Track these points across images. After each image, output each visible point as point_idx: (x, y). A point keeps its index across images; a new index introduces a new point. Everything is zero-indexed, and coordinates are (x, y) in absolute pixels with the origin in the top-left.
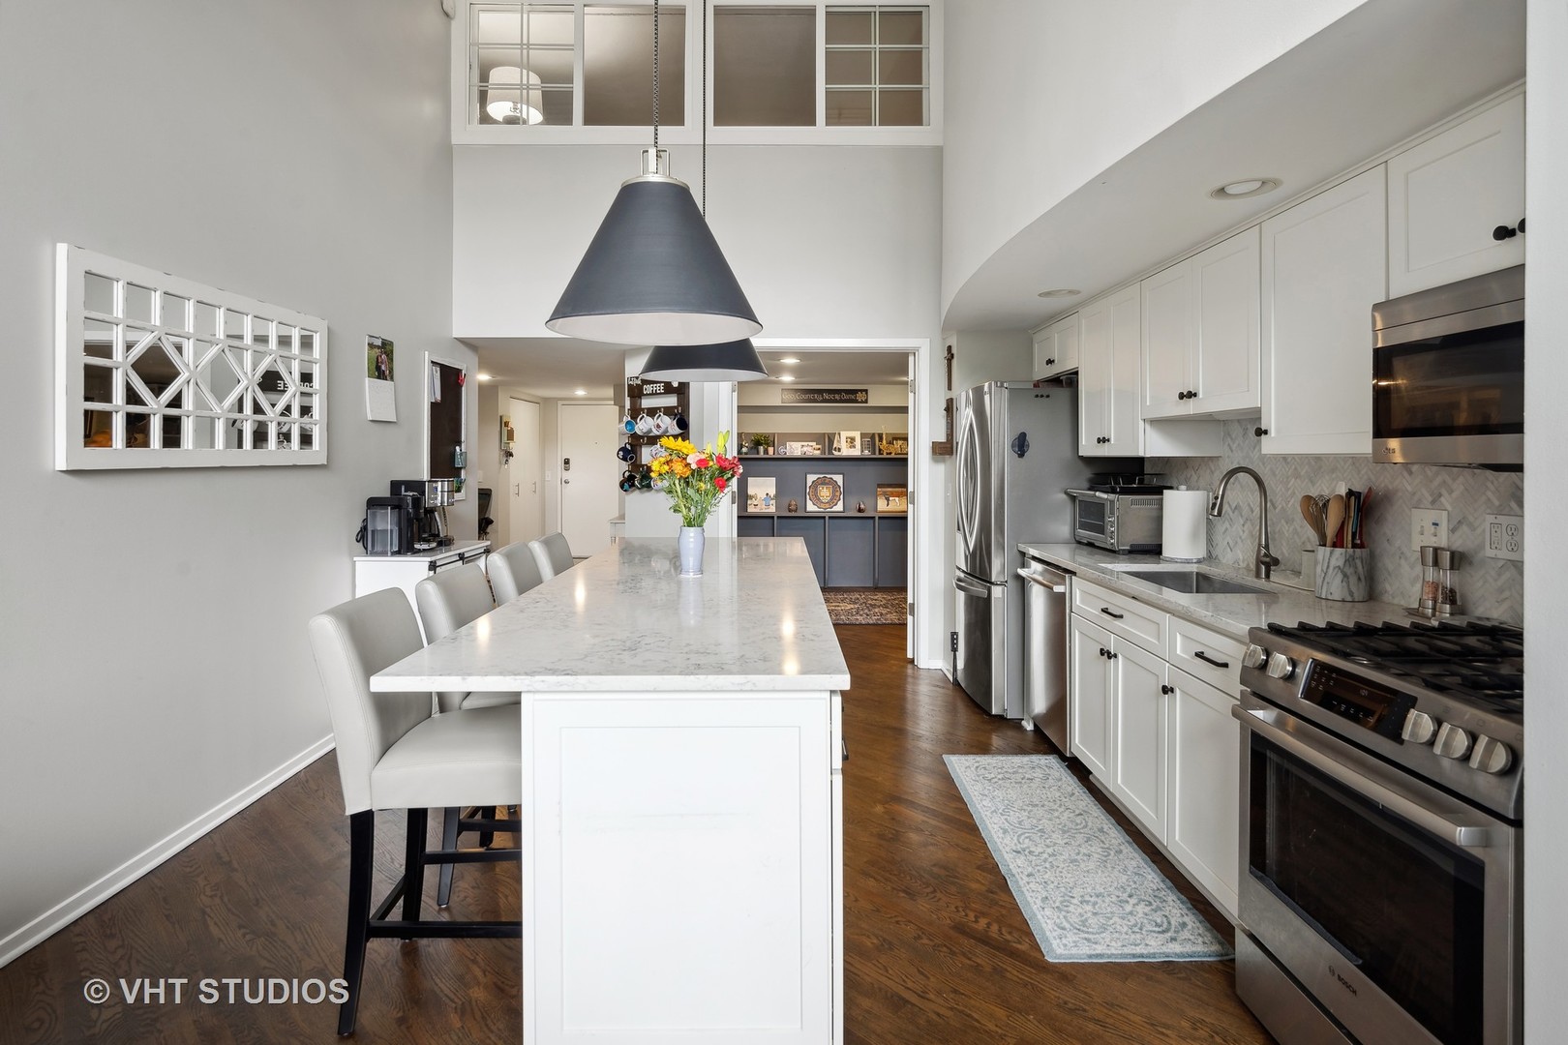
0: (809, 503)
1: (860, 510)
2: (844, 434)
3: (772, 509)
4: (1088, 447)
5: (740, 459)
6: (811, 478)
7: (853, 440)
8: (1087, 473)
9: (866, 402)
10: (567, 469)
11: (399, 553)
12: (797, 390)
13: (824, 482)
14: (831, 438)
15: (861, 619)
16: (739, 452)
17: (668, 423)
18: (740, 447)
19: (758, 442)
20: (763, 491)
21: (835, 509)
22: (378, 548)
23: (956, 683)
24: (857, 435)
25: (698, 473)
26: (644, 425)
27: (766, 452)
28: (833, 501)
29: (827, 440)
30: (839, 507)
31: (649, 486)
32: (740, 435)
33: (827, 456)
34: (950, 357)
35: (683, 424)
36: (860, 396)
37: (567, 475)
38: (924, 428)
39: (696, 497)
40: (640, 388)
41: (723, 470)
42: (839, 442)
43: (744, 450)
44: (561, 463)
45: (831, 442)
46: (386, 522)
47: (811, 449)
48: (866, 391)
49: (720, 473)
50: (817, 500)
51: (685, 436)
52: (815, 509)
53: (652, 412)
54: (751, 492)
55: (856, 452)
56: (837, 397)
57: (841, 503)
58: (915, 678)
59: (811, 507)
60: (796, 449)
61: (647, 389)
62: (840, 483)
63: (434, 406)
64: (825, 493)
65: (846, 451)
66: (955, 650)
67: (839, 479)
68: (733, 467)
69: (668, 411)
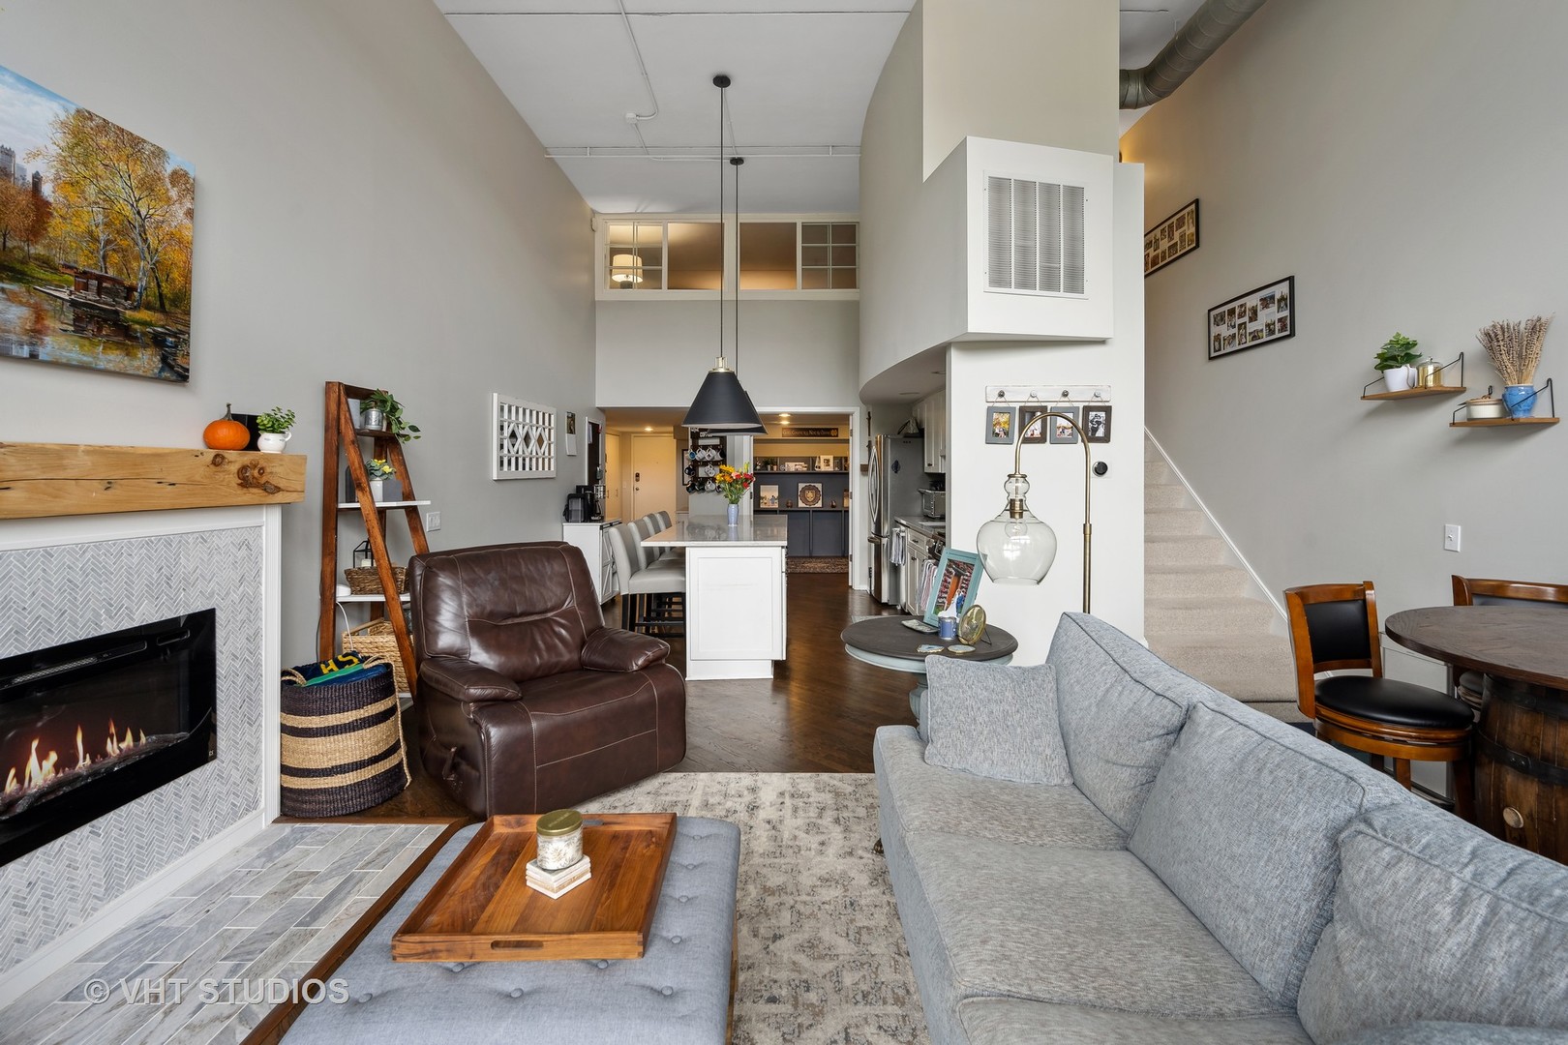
0: (800, 502)
1: (833, 506)
2: (823, 457)
3: (776, 506)
4: (928, 470)
5: (755, 474)
6: (801, 486)
7: (828, 461)
8: (929, 480)
9: (837, 436)
10: (637, 480)
11: (584, 522)
12: (792, 429)
13: (809, 488)
14: (814, 460)
15: (828, 571)
16: (755, 469)
17: (715, 455)
18: (755, 465)
19: (768, 462)
20: (770, 493)
21: (816, 505)
22: (573, 519)
23: (871, 595)
24: (831, 458)
25: (736, 481)
26: (701, 455)
27: (772, 469)
28: (815, 501)
29: (811, 461)
30: (819, 504)
31: (703, 489)
32: (755, 458)
33: (811, 471)
34: (869, 419)
35: (723, 454)
36: (833, 433)
37: (637, 485)
38: (857, 457)
39: (735, 491)
40: (698, 433)
41: (747, 480)
42: (819, 462)
43: (758, 467)
44: (633, 476)
45: (814, 462)
46: (577, 506)
47: (801, 467)
48: (837, 429)
49: (745, 481)
50: (805, 501)
51: (724, 462)
52: (804, 505)
53: (705, 448)
54: (762, 494)
55: (830, 469)
56: (818, 433)
57: (820, 502)
58: (853, 593)
59: (801, 504)
60: (791, 467)
61: (703, 434)
62: (820, 489)
63: (589, 445)
64: (810, 495)
65: (824, 468)
66: (870, 577)
67: (819, 486)
68: (751, 479)
69: (715, 447)
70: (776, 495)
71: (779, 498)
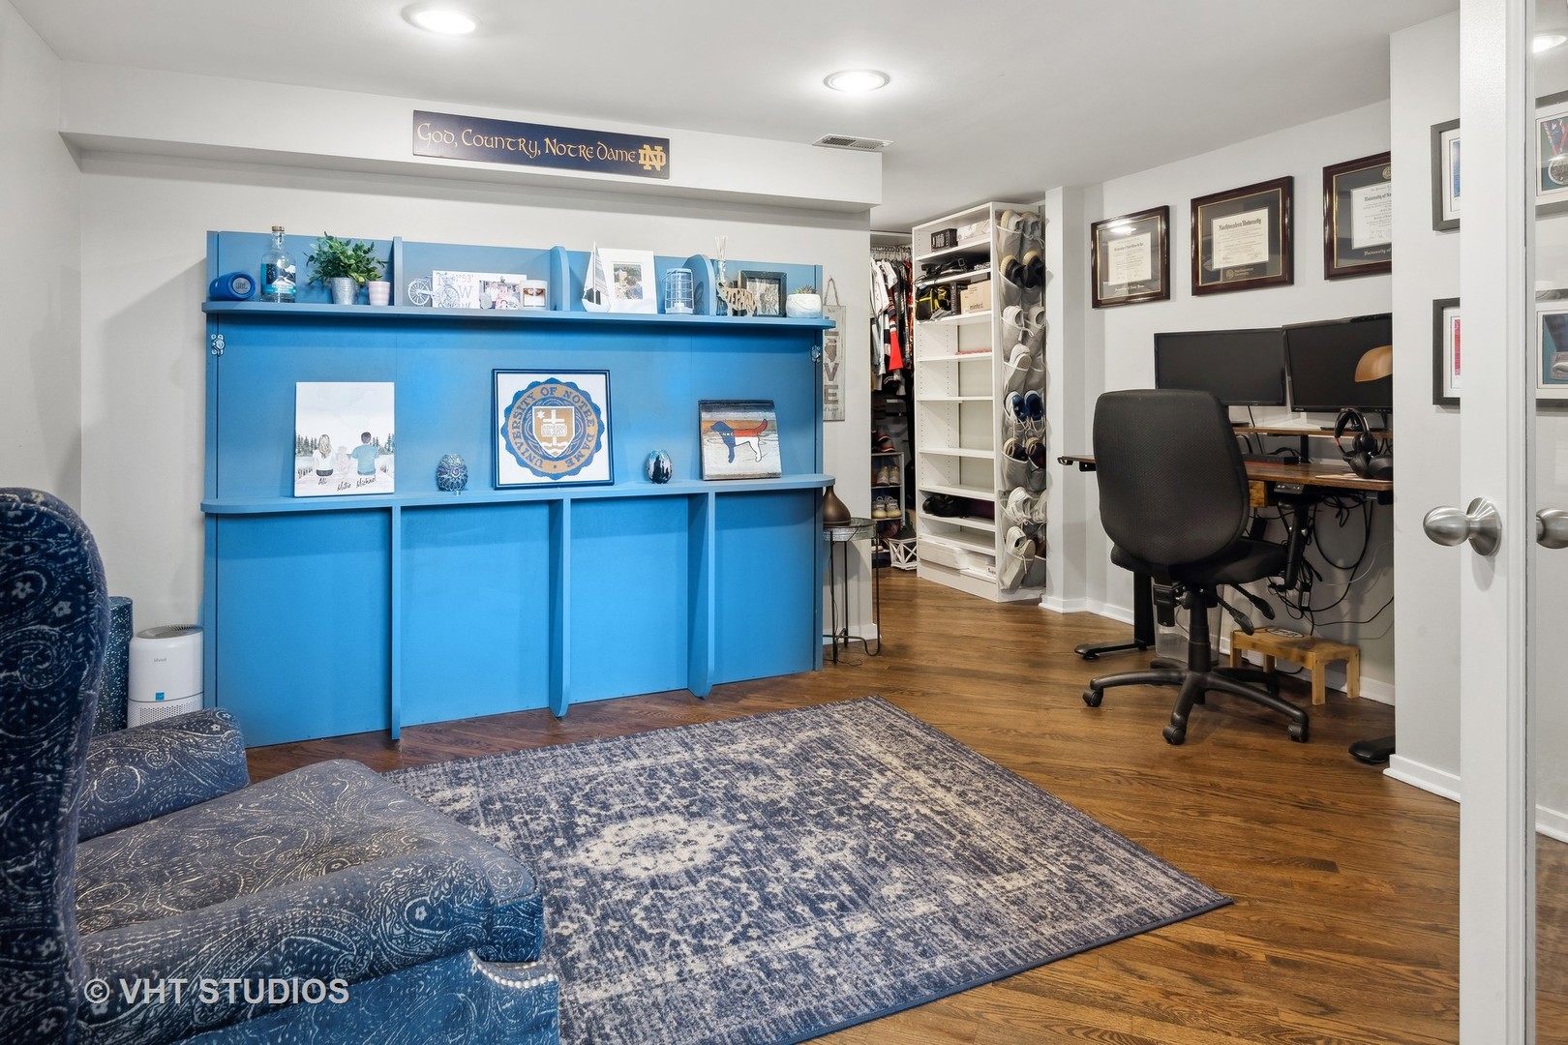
0: (506, 459)
1: (657, 476)
2: (610, 258)
3: (383, 485)
6: (512, 384)
7: (633, 274)
9: (664, 172)
14: (574, 265)
19: (334, 263)
20: (350, 425)
21: (585, 474)
24: (645, 261)
27: (362, 294)
29: (566, 270)
30: (597, 469)
33: (561, 315)
36: (648, 156)
42: (598, 277)
47: (514, 294)
48: (664, 143)
50: (531, 453)
52: (526, 476)
56: (584, 152)
57: (601, 457)
59: (513, 472)
60: (462, 292)
62: (599, 399)
64: (554, 429)
67: (594, 386)
70: (384, 428)
71: (399, 442)
